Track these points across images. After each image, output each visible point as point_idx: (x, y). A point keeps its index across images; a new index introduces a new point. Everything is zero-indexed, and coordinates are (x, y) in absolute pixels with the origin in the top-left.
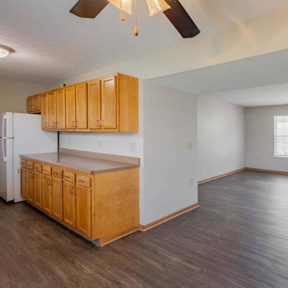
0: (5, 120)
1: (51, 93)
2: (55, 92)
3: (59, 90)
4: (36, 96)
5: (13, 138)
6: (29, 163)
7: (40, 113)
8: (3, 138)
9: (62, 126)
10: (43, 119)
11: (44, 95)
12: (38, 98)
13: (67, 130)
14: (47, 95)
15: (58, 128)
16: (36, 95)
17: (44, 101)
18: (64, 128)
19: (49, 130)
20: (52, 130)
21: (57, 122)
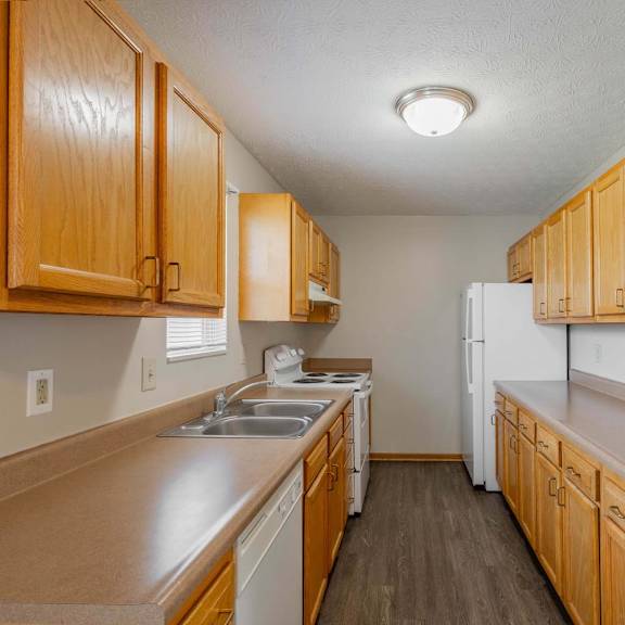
0: (471, 299)
1: (554, 219)
2: (564, 212)
3: (574, 204)
4: (522, 243)
5: (483, 341)
6: (510, 407)
7: (530, 281)
8: (468, 340)
9: (582, 306)
10: (536, 294)
11: (538, 232)
12: (527, 242)
13: (598, 319)
14: (545, 227)
15: (570, 314)
16: (522, 239)
17: (540, 247)
18: (590, 314)
19: (550, 321)
20: (555, 321)
21: (568, 299)
